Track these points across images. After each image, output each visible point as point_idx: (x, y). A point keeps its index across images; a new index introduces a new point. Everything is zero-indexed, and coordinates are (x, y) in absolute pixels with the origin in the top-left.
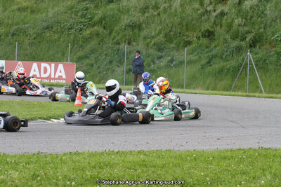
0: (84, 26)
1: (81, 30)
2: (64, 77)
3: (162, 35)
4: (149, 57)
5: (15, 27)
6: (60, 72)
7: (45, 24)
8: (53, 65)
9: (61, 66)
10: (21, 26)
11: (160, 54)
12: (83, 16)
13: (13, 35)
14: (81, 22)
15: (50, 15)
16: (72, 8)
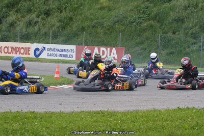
0: (143, 20)
1: (141, 23)
2: (116, 58)
3: (197, 27)
4: (186, 43)
5: (95, 21)
6: (114, 54)
7: (116, 19)
8: (109, 49)
9: (114, 50)
10: (100, 21)
11: (195, 41)
12: (144, 13)
13: (93, 27)
14: (141, 17)
15: (121, 12)
16: (138, 6)
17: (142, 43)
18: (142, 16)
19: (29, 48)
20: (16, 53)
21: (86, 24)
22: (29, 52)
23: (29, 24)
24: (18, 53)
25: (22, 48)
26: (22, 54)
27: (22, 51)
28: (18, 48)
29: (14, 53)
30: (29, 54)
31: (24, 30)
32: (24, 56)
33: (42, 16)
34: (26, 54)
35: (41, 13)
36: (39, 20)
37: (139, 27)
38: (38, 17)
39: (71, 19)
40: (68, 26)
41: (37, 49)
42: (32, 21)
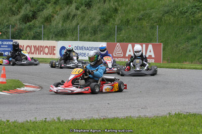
1: (195, 12)
2: (153, 56)
5: (142, 12)
6: (150, 52)
7: (166, 9)
8: (144, 45)
9: (150, 47)
10: (147, 11)
17: (195, 38)
18: (197, 4)
19: (54, 47)
20: (39, 53)
21: (131, 16)
22: (55, 52)
23: (67, 17)
24: (42, 53)
25: (46, 47)
26: (46, 54)
27: (46, 50)
28: (41, 46)
29: (37, 52)
30: (54, 54)
31: (60, 25)
32: (49, 56)
33: (83, 8)
34: (50, 54)
35: (82, 4)
36: (79, 12)
37: (192, 19)
38: (77, 9)
39: (116, 10)
40: (111, 19)
41: (63, 48)
42: (70, 14)
